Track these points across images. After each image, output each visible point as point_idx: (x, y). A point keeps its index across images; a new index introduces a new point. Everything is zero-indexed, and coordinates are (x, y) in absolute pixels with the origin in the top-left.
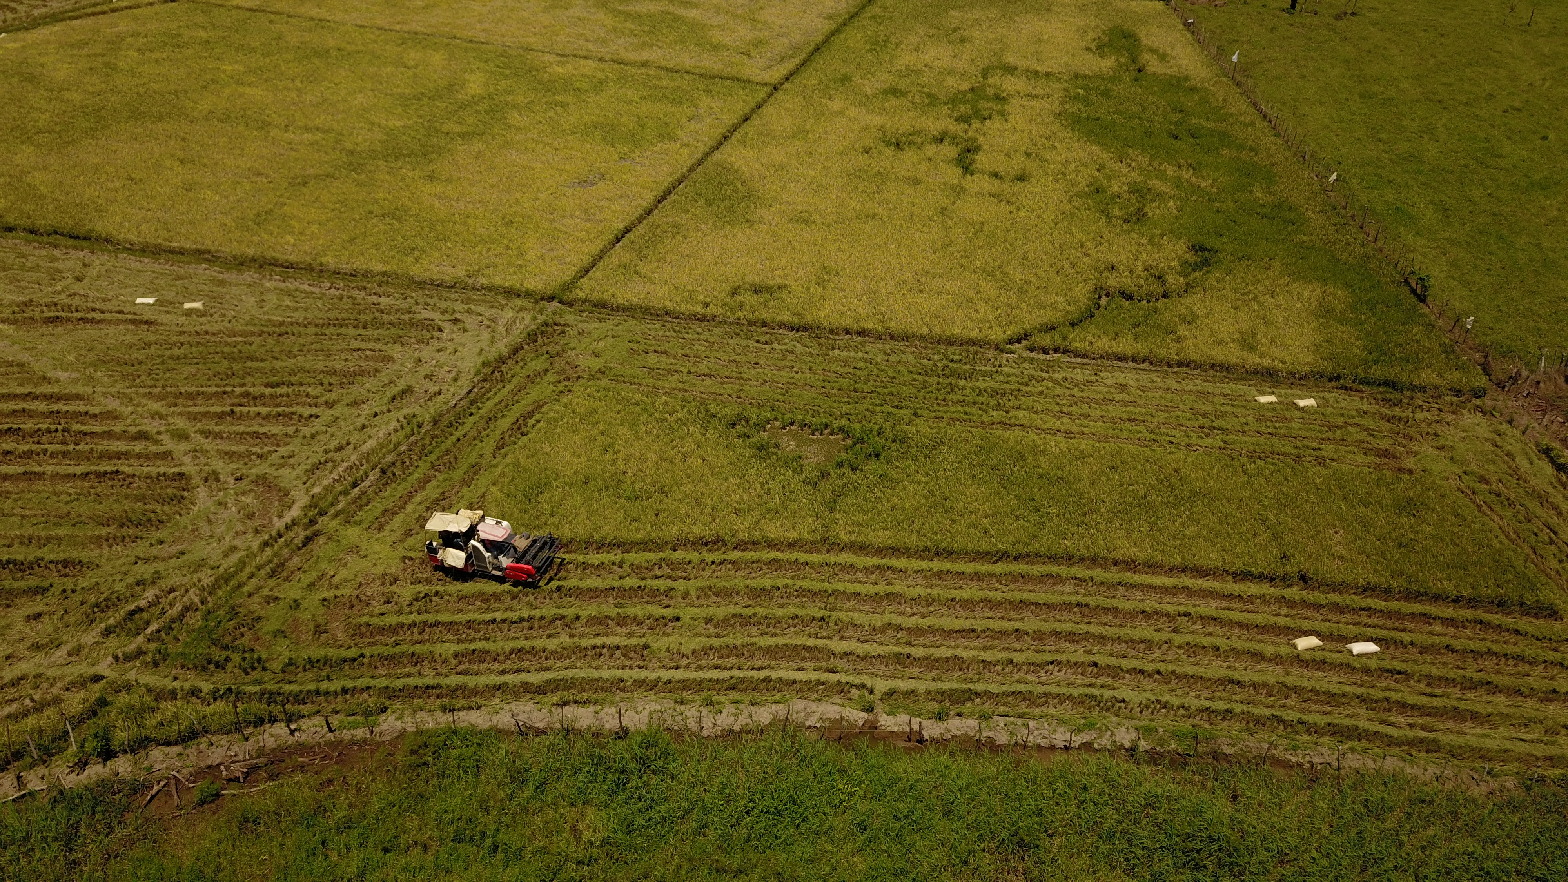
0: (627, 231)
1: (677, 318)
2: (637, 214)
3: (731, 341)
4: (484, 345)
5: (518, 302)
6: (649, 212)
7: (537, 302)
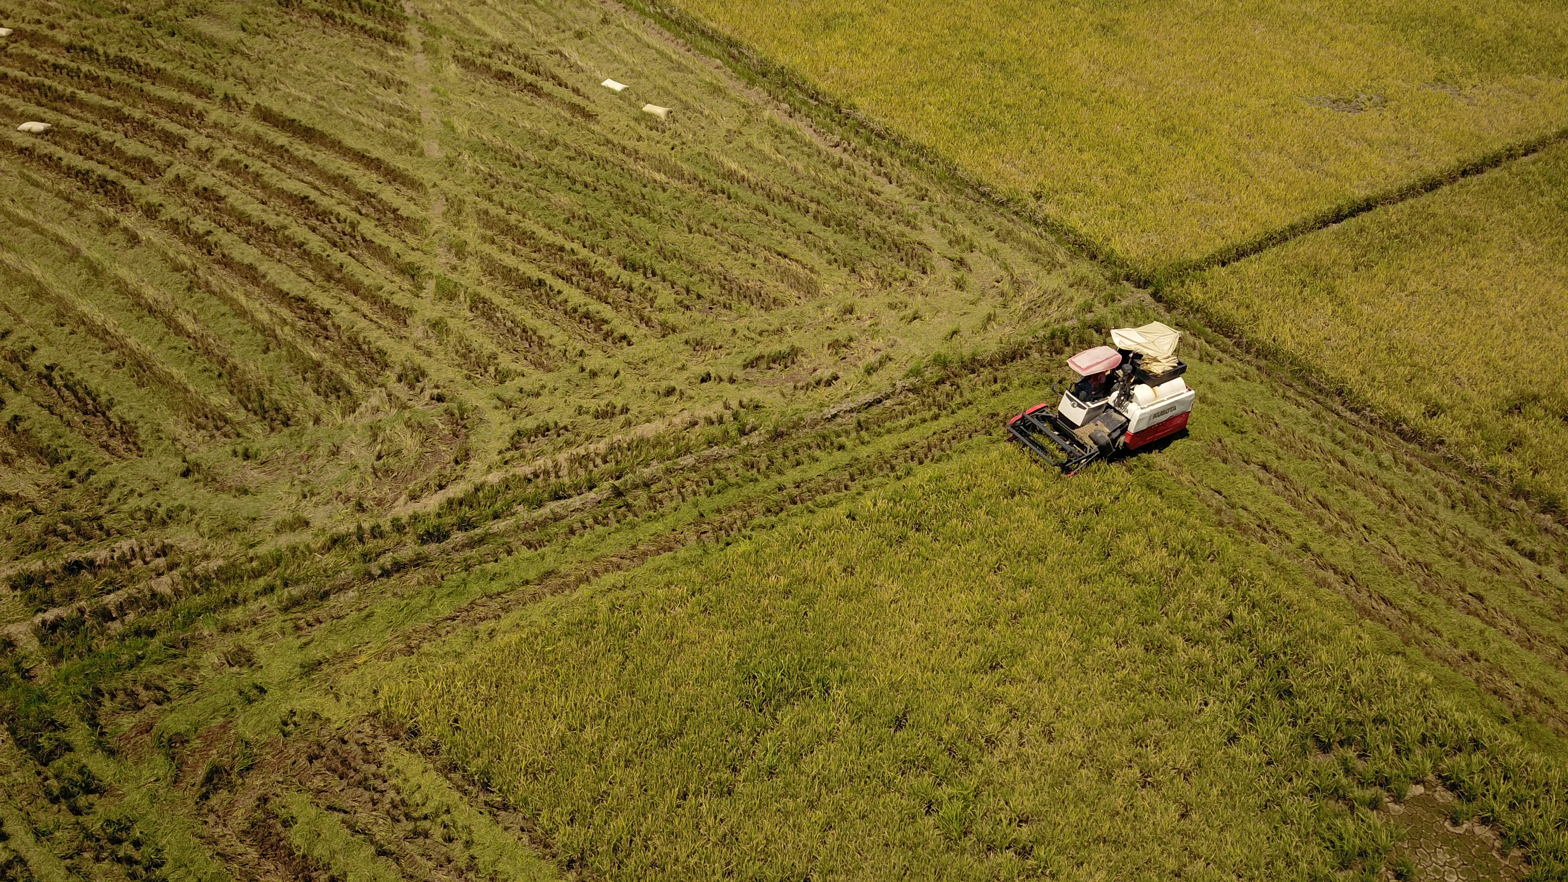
0: (1368, 206)
1: (1357, 411)
2: (1405, 183)
3: (1445, 515)
4: (965, 325)
5: (1084, 267)
6: (1432, 185)
7: (1114, 280)
